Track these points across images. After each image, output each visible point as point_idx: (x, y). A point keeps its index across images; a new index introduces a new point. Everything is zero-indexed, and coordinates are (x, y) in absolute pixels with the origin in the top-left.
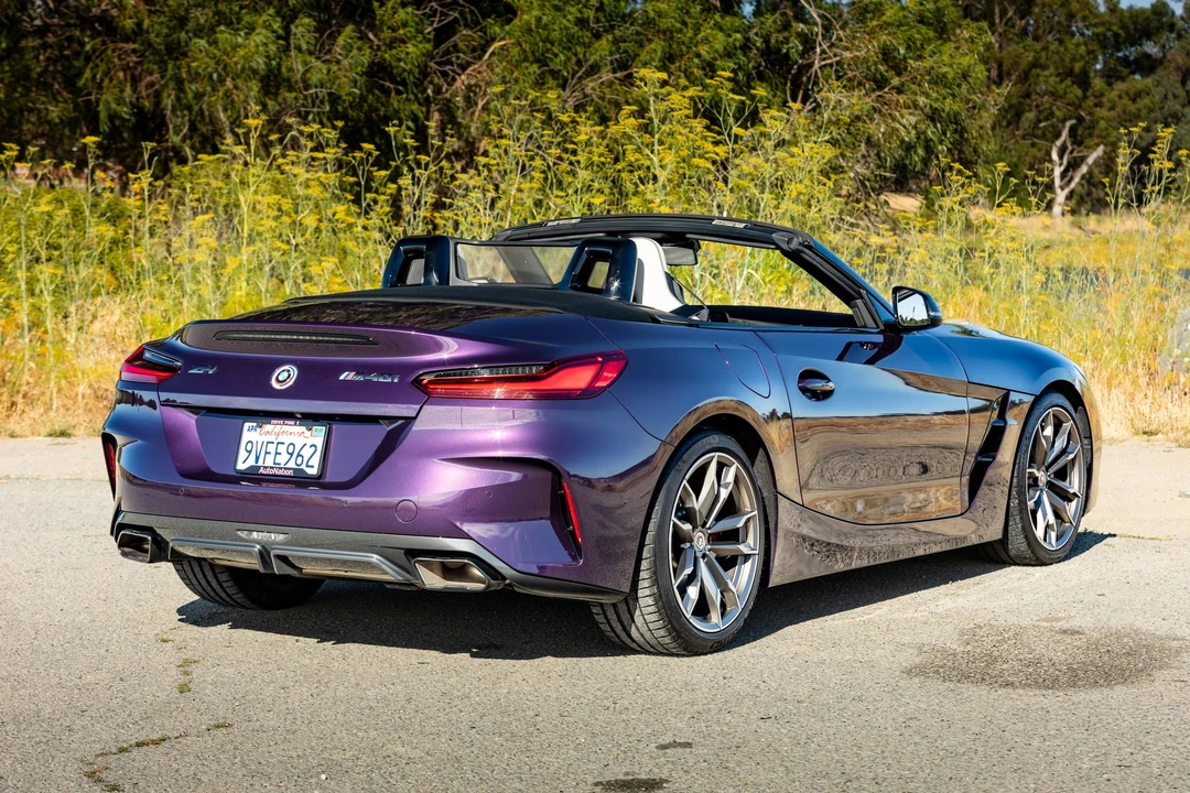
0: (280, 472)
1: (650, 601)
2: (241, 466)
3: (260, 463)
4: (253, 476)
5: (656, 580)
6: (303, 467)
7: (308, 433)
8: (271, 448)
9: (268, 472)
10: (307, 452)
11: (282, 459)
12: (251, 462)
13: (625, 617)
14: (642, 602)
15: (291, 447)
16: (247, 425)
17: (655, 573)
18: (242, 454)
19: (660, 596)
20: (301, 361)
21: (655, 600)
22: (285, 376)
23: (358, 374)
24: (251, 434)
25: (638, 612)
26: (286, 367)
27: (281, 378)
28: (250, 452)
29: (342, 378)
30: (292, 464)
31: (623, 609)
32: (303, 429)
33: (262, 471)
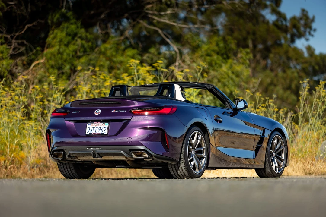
0: (97, 134)
1: (183, 164)
2: (87, 133)
3: (92, 132)
4: (90, 135)
5: (185, 158)
6: (103, 132)
7: (104, 125)
8: (95, 129)
9: (94, 134)
10: (104, 129)
11: (97, 131)
12: (90, 132)
13: (177, 168)
14: (181, 164)
15: (100, 128)
16: (88, 124)
17: (184, 157)
18: (87, 131)
19: (186, 162)
20: (101, 108)
21: (184, 163)
22: (98, 112)
23: (116, 110)
24: (89, 126)
25: (180, 167)
26: (98, 110)
27: (97, 112)
28: (89, 130)
29: (112, 111)
30: (100, 132)
31: (176, 166)
32: (103, 124)
33: (92, 134)
